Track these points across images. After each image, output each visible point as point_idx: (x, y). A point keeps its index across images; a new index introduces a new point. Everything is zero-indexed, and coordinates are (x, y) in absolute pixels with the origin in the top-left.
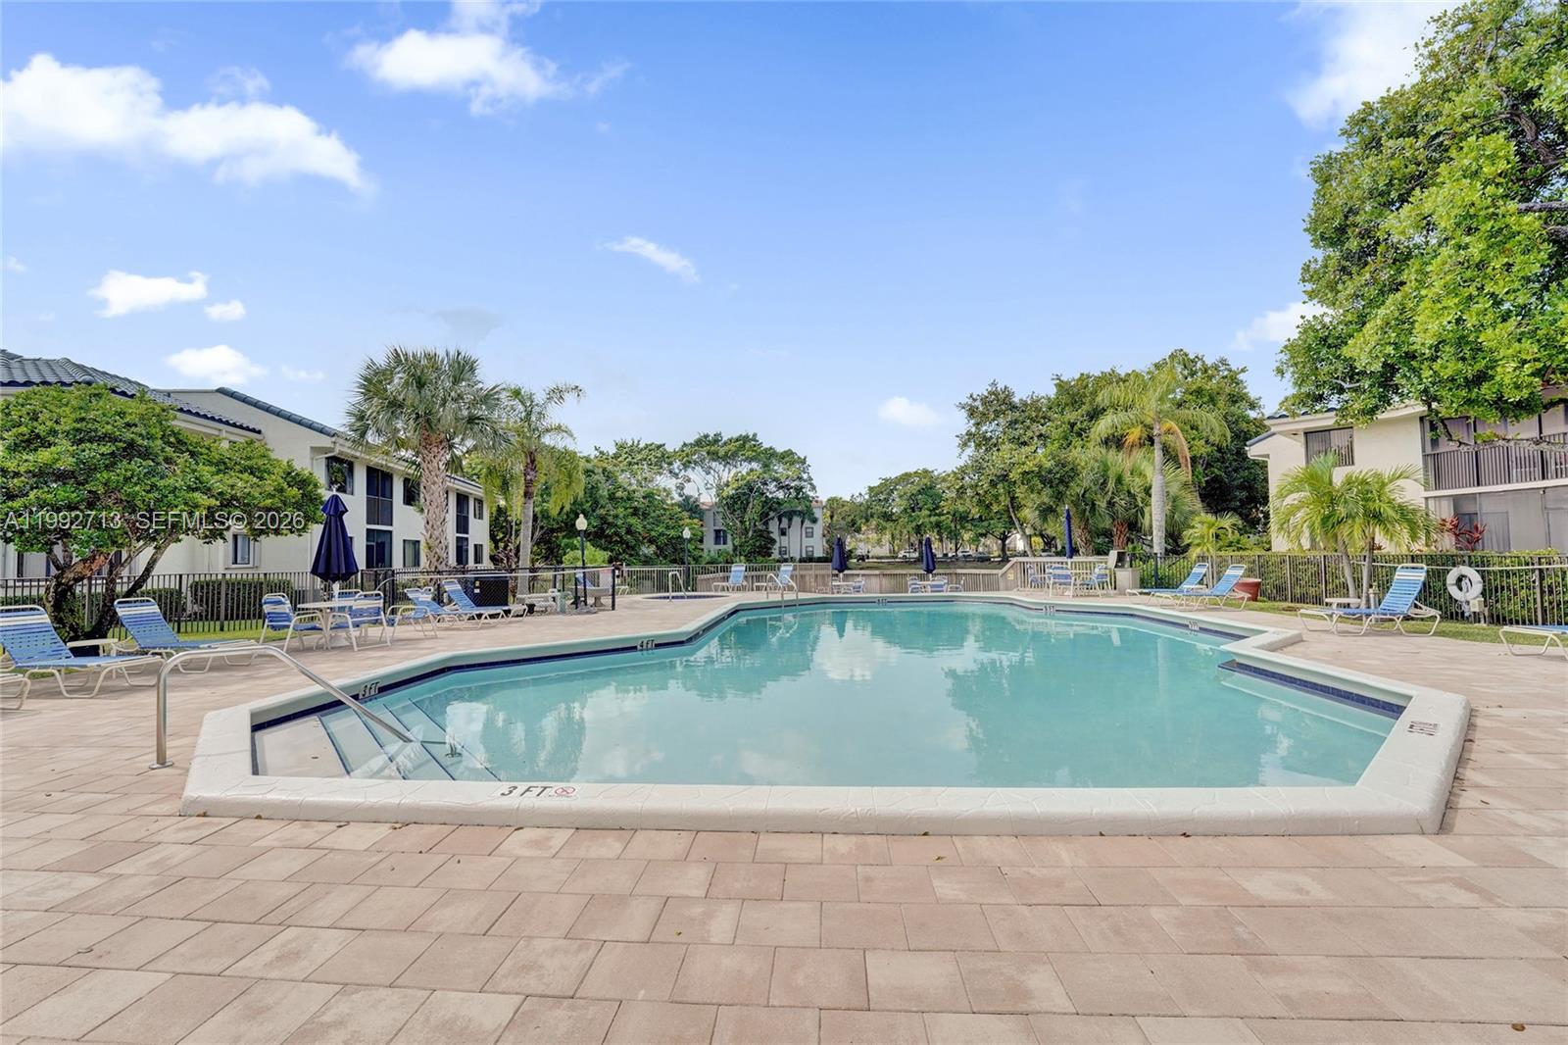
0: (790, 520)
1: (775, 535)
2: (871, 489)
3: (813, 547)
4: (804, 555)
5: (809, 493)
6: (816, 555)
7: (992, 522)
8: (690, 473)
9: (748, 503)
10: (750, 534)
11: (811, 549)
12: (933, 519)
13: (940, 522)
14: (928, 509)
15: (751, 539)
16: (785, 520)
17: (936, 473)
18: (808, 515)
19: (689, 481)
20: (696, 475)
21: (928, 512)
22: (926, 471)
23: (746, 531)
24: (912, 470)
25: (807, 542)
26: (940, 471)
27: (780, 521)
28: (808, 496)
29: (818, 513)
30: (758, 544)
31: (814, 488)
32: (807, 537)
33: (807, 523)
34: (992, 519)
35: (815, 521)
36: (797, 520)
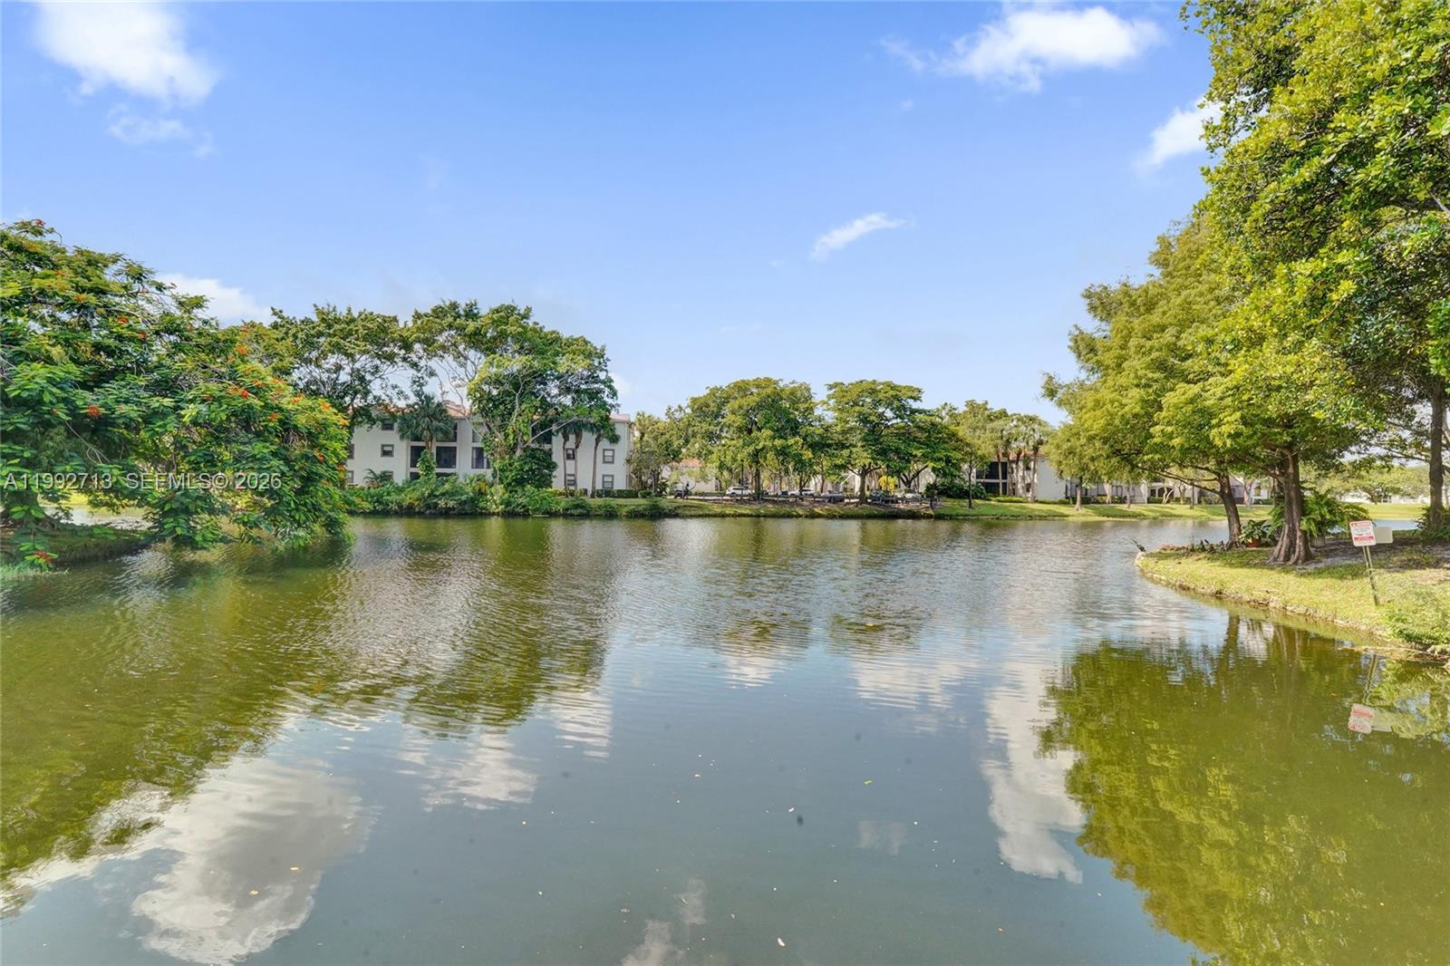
0: (578, 436)
1: (558, 457)
2: (694, 400)
3: (612, 476)
4: (599, 487)
5: (605, 399)
6: (616, 488)
7: (854, 450)
8: (434, 363)
9: (513, 408)
10: (519, 453)
11: (610, 479)
12: (778, 442)
13: (788, 447)
14: (771, 429)
15: (519, 460)
16: (572, 437)
17: (781, 384)
18: (605, 429)
19: (432, 374)
20: (445, 367)
21: (769, 433)
22: (768, 380)
23: (513, 449)
24: (750, 377)
25: (603, 469)
26: (786, 382)
27: (566, 438)
28: (605, 403)
29: (620, 430)
30: (526, 468)
31: (614, 394)
32: (605, 462)
33: (605, 443)
34: (855, 446)
35: (614, 439)
36: (588, 438)
